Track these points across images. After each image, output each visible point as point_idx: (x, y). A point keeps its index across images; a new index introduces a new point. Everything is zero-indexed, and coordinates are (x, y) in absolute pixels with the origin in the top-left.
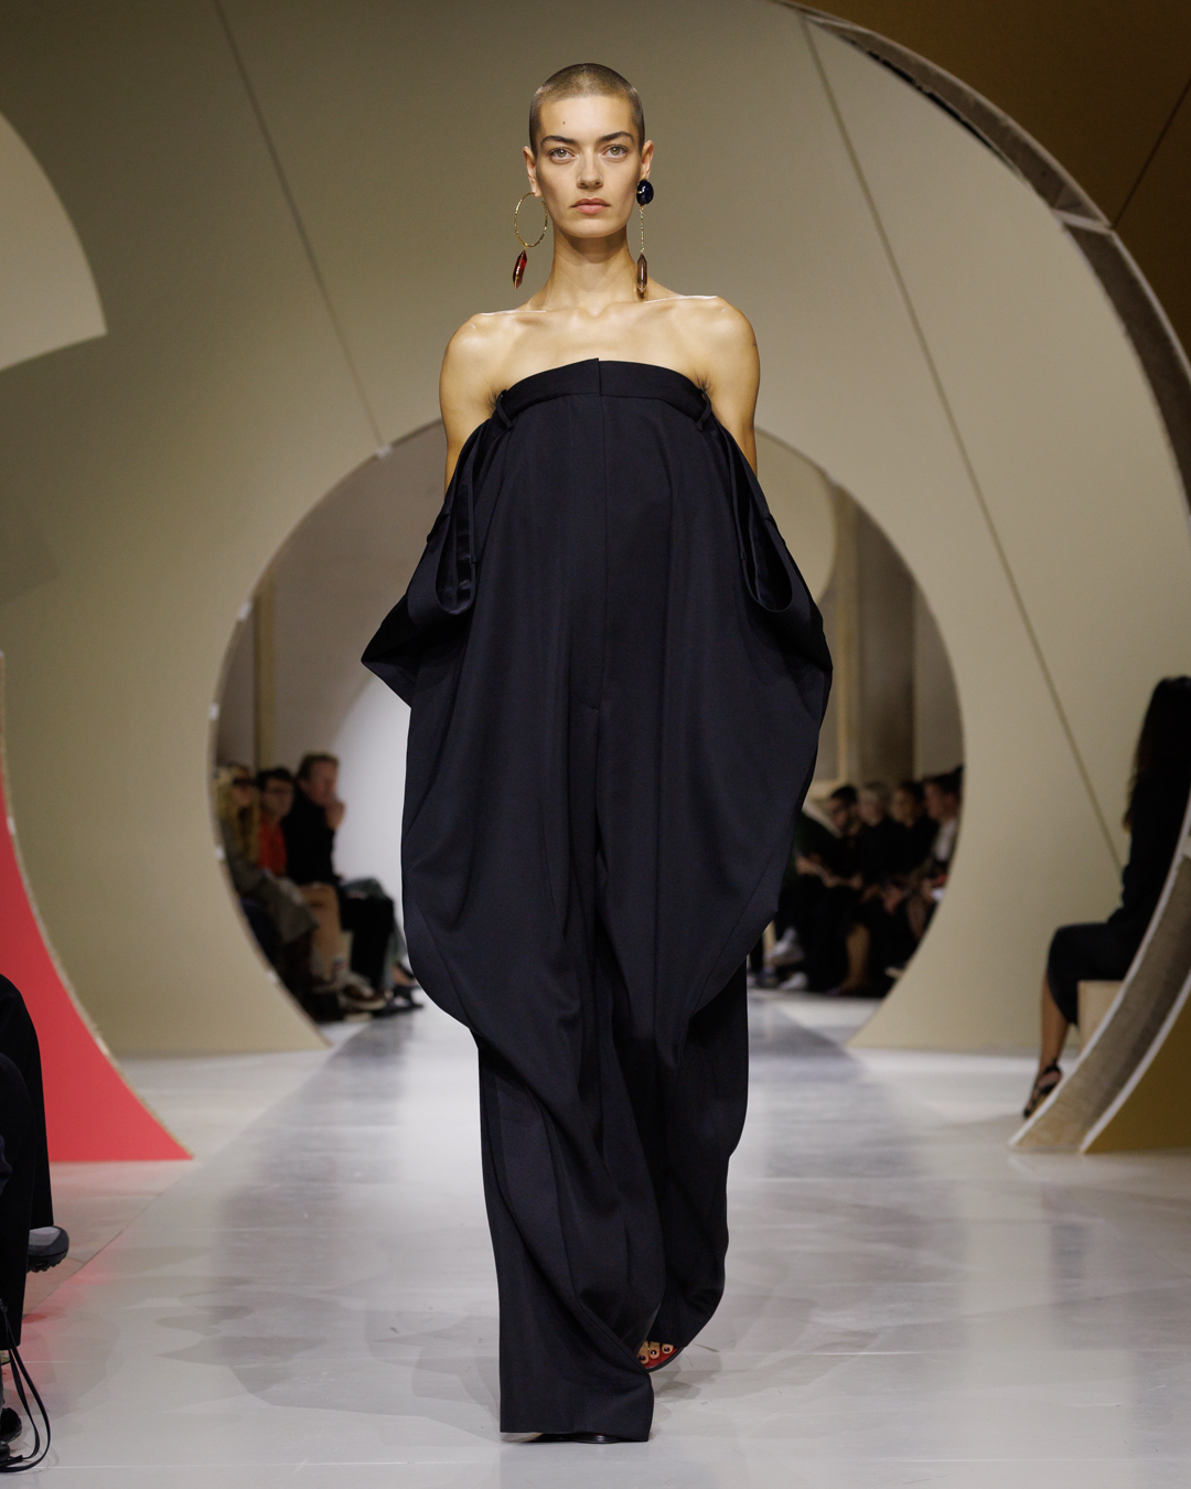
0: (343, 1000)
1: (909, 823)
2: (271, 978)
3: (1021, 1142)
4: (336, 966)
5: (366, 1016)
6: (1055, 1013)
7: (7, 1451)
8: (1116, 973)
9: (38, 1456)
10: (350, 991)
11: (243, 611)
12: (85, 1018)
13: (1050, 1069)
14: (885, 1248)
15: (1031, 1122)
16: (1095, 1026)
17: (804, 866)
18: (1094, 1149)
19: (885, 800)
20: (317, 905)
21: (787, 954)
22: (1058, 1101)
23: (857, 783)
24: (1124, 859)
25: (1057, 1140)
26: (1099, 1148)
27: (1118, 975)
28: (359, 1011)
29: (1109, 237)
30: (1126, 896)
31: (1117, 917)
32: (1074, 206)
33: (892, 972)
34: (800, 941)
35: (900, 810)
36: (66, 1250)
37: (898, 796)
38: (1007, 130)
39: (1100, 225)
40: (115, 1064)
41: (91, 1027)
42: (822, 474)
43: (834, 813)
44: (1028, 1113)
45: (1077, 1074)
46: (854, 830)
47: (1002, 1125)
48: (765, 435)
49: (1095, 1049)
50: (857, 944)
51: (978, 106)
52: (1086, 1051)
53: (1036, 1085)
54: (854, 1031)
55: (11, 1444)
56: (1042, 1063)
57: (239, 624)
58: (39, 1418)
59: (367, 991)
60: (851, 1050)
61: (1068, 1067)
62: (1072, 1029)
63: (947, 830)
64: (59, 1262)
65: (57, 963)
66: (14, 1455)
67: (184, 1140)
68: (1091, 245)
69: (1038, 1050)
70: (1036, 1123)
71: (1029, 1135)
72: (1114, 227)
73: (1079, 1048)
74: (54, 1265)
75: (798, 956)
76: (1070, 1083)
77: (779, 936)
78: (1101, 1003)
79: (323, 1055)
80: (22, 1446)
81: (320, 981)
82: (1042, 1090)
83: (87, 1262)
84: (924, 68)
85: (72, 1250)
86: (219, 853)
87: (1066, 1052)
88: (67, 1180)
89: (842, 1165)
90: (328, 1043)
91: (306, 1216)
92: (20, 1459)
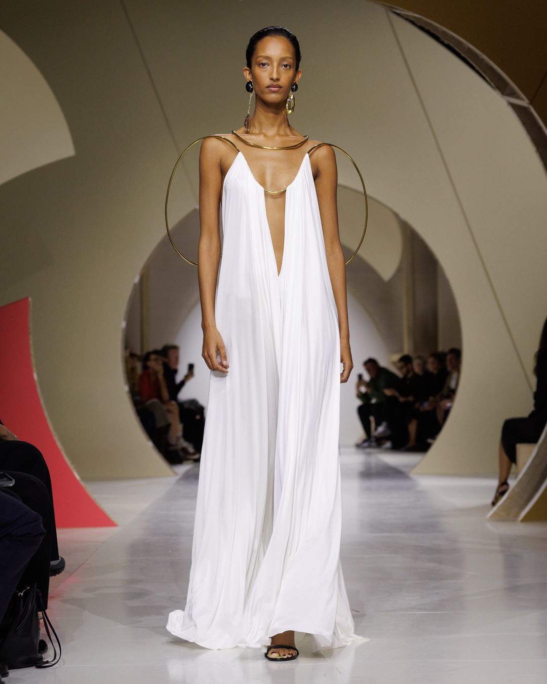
0: (181, 454)
1: (435, 372)
2: (150, 444)
3: (491, 517)
4: (178, 439)
5: (191, 461)
6: (506, 458)
7: (42, 658)
8: (533, 440)
9: (56, 661)
10: (184, 450)
11: (137, 279)
12: (69, 462)
13: (504, 484)
14: (432, 565)
15: (495, 508)
16: (524, 464)
17: (388, 392)
18: (525, 520)
19: (424, 363)
20: (169, 411)
21: (384, 432)
22: (508, 498)
23: (412, 355)
24: (534, 388)
25: (506, 516)
26: (527, 519)
27: (535, 441)
28: (188, 459)
29: (529, 108)
30: (536, 405)
31: (532, 415)
32: (513, 94)
33: (430, 441)
34: (389, 426)
35: (431, 367)
36: (64, 567)
37: (431, 360)
38: (482, 60)
39: (524, 103)
40: (82, 484)
41: (72, 467)
42: (397, 216)
43: (400, 369)
44: (494, 504)
45: (517, 486)
46: (410, 375)
47: (482, 509)
48: (371, 198)
49: (525, 474)
50: (413, 427)
51: (469, 50)
52: (520, 476)
53: (497, 491)
54: (413, 466)
55: (43, 656)
56: (500, 481)
57: (135, 285)
58: (56, 644)
59: (191, 450)
60: (412, 475)
61: (512, 483)
62: (513, 466)
63: (455, 375)
64: (61, 572)
65: (56, 438)
66: (45, 660)
67: (114, 518)
68: (521, 112)
69: (498, 475)
70: (498, 508)
71: (495, 513)
72: (531, 103)
73: (517, 475)
74: (58, 574)
75: (388, 433)
76: (513, 490)
77: (378, 424)
78: (527, 454)
79: (174, 479)
80: (48, 656)
81: (173, 445)
82: (500, 493)
83: (72, 574)
84: (445, 33)
85: (66, 568)
86: (126, 388)
87: (511, 476)
88: (64, 536)
89: (410, 528)
90: (176, 474)
91: (170, 552)
92: (47, 662)
